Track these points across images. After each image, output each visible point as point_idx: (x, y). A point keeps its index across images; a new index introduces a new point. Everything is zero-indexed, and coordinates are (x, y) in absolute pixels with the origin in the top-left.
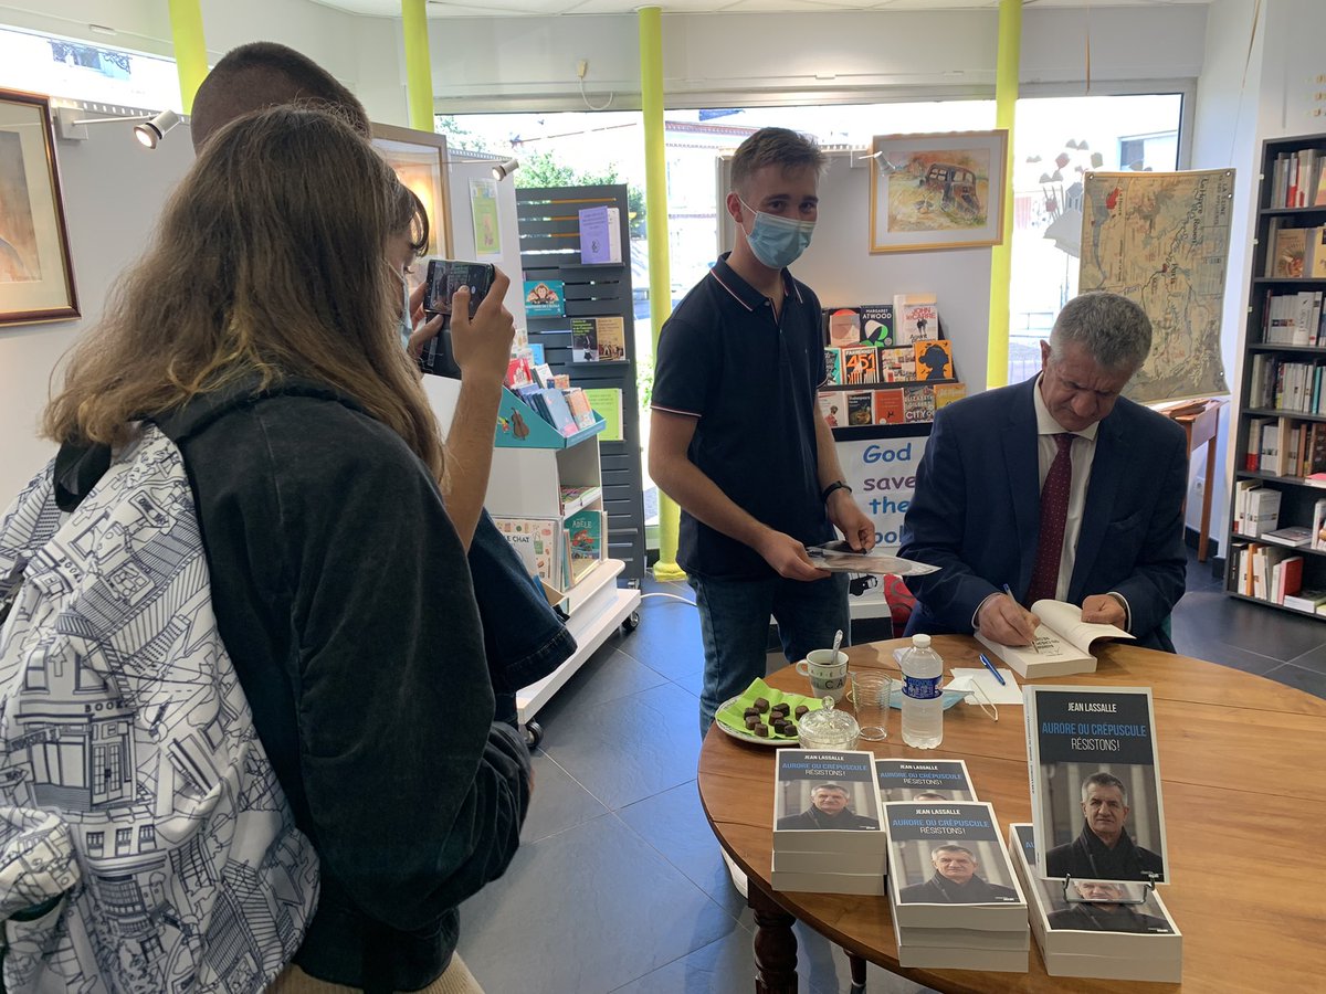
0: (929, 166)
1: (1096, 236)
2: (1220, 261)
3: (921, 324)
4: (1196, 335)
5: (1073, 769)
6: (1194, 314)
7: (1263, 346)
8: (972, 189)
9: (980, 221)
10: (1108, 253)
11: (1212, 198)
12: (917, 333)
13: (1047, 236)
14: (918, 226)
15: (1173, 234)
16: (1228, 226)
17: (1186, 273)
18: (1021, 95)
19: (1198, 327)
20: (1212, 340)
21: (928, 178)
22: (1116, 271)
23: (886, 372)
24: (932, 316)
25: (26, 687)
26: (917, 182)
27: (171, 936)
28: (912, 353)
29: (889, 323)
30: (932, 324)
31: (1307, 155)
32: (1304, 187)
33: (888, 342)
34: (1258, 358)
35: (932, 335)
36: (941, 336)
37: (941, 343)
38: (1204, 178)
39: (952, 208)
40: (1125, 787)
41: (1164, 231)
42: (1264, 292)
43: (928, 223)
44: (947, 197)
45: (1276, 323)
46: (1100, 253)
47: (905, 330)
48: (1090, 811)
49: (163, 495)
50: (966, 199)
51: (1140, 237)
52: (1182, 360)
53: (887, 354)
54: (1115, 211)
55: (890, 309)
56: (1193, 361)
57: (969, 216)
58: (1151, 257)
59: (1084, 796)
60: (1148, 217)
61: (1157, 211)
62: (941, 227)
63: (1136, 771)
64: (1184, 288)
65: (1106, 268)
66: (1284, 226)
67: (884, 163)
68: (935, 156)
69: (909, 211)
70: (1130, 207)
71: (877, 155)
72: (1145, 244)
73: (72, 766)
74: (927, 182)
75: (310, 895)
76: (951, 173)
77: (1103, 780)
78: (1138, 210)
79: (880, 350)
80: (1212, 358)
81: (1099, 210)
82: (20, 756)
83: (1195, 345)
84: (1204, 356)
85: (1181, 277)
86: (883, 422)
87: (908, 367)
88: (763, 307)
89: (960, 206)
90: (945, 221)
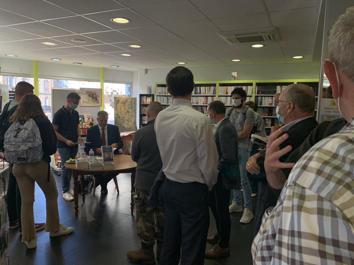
0: (89, 93)
1: (116, 106)
2: (135, 111)
3: (89, 119)
4: (133, 122)
5: (106, 153)
6: (132, 119)
7: (142, 124)
8: (97, 97)
9: (98, 103)
10: (118, 109)
11: (133, 101)
12: (88, 120)
13: (110, 105)
14: (88, 103)
15: (128, 106)
16: (136, 106)
17: (130, 112)
18: (104, 82)
19: (133, 121)
20: (135, 123)
21: (89, 95)
22: (120, 112)
23: (83, 127)
24: (91, 117)
25: (28, 134)
26: (87, 96)
27: (39, 151)
28: (87, 123)
29: (83, 118)
30: (91, 119)
31: (145, 96)
32: (145, 101)
33: (83, 121)
34: (141, 125)
35: (91, 121)
36: (92, 121)
37: (92, 122)
38: (132, 99)
39: (93, 100)
40: (110, 154)
41: (127, 106)
42: (141, 116)
43: (89, 102)
44: (93, 98)
45: (143, 120)
46: (117, 109)
47: (86, 120)
48: (107, 156)
49: (33, 122)
50: (96, 99)
51: (123, 107)
52: (131, 126)
53: (83, 124)
54: (119, 103)
55: (83, 116)
56: (132, 126)
57: (96, 102)
58: (125, 110)
59: (107, 155)
60: (124, 104)
61: (126, 103)
62: (92, 103)
63: (111, 153)
64: (130, 115)
65: (118, 111)
66: (143, 106)
67: (82, 93)
68: (90, 92)
69: (86, 100)
70: (121, 102)
71: (81, 91)
72: (124, 108)
73: (32, 140)
74: (89, 96)
75: (43, 153)
76: (93, 94)
77: (108, 154)
78: (123, 103)
79: (82, 123)
80: (135, 125)
81: (117, 102)
82: (27, 139)
83: (133, 123)
84: (134, 125)
85: (130, 113)
86: (83, 134)
87: (87, 126)
88: (69, 113)
89: (95, 100)
90: (92, 102)
